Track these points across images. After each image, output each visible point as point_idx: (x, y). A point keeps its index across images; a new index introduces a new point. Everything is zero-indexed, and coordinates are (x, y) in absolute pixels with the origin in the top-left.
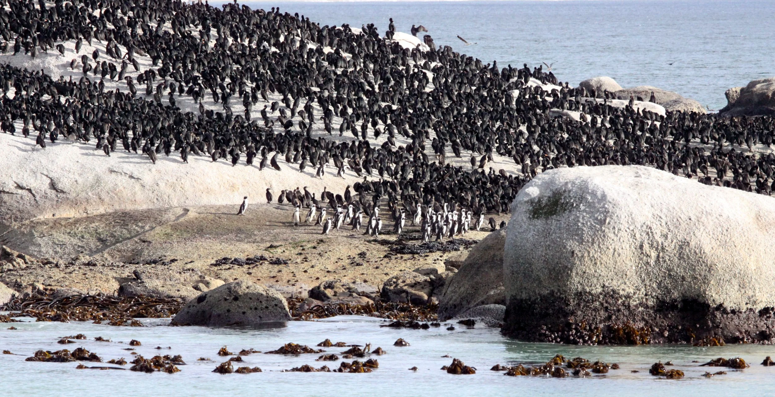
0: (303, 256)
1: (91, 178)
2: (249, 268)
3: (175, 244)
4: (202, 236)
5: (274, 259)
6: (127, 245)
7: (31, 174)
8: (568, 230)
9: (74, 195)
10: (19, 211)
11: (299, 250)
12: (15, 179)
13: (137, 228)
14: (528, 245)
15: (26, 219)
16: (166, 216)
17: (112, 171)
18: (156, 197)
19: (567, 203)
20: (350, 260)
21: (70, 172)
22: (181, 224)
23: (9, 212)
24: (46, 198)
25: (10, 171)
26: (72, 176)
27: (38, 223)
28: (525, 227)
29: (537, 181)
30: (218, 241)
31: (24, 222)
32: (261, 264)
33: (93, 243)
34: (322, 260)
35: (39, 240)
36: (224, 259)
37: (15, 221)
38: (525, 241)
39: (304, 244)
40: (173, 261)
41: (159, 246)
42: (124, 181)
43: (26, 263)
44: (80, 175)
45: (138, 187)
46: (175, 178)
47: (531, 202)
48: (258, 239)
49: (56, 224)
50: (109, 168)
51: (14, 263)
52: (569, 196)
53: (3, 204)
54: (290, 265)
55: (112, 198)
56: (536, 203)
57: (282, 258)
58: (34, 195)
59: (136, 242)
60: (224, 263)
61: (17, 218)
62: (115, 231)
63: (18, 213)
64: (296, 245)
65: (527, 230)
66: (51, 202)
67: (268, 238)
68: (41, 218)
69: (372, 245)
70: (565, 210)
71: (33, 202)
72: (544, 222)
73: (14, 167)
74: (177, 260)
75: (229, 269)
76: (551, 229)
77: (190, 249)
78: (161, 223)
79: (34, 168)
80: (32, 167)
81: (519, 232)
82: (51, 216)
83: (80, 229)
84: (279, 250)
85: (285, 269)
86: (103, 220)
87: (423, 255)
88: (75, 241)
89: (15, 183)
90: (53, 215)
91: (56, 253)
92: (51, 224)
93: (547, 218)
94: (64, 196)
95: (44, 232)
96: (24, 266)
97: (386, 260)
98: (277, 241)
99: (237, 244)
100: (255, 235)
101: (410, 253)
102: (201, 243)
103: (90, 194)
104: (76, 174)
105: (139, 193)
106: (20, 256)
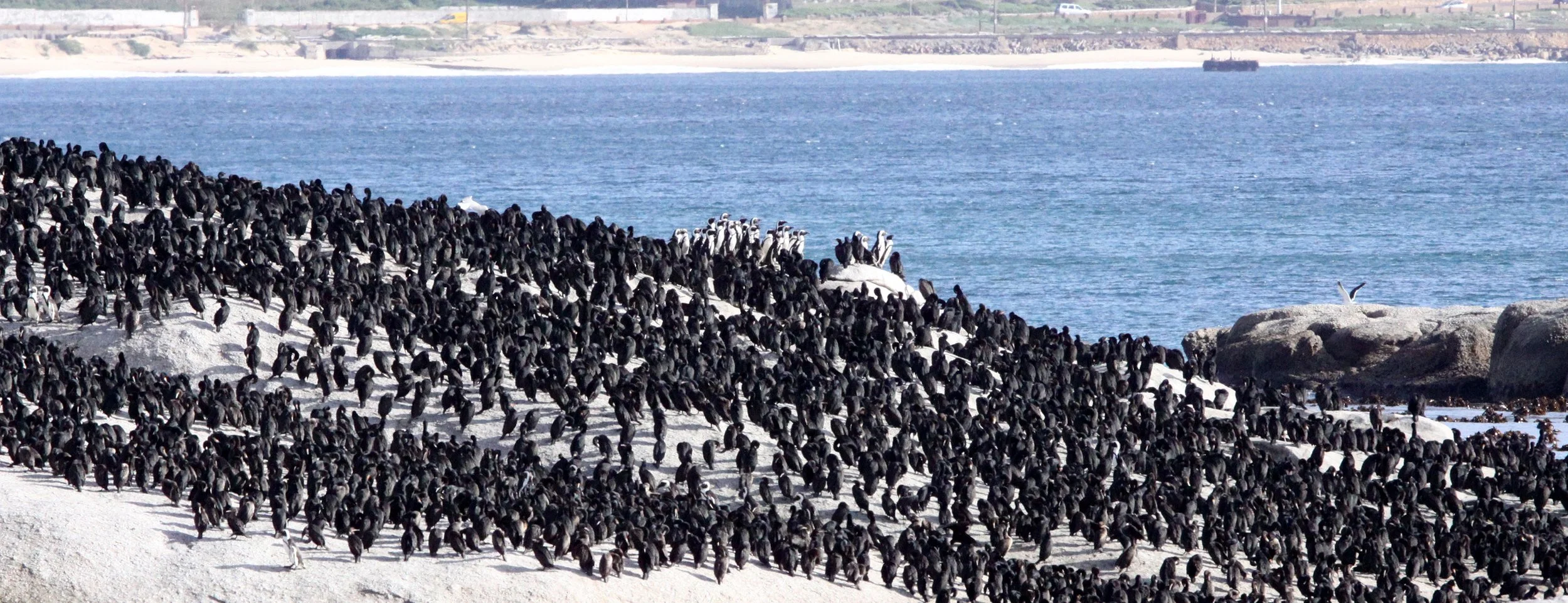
17: (366, 591)
21: (272, 593)
50: (359, 585)
79: (194, 586)
80: (190, 583)
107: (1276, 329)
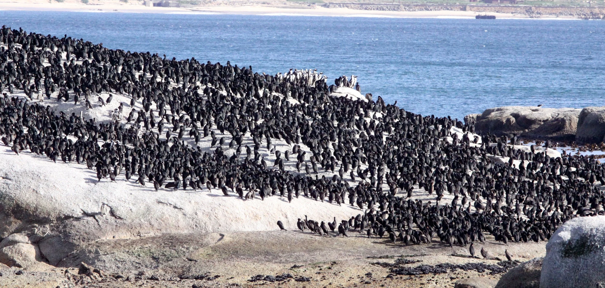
0: (321, 275)
1: (143, 208)
2: (279, 284)
3: (217, 263)
4: (238, 257)
5: (298, 277)
6: (177, 263)
7: (94, 203)
8: (594, 267)
9: (130, 221)
10: (86, 233)
11: (317, 270)
12: (81, 207)
13: (183, 249)
14: (561, 278)
15: (92, 240)
16: (206, 240)
17: (160, 202)
18: (195, 224)
19: (593, 245)
20: (359, 279)
21: (125, 202)
22: (219, 247)
23: (78, 233)
24: (107, 223)
25: (77, 200)
26: (127, 206)
27: (102, 243)
28: (558, 263)
29: (567, 227)
30: (250, 261)
31: (90, 243)
32: (288, 281)
33: (148, 260)
34: (337, 278)
35: (104, 258)
36: (258, 276)
37: (84, 241)
38: (558, 275)
39: (321, 265)
40: (217, 277)
41: (203, 264)
42: (169, 210)
43: (101, 276)
44: (134, 204)
45: (180, 215)
46: (210, 209)
47: (563, 243)
48: (284, 260)
49: (117, 244)
50: (157, 200)
51: (92, 276)
52: (594, 240)
53: (73, 227)
54: (312, 282)
55: (160, 224)
56: (567, 245)
57: (305, 276)
58: (97, 221)
59: (184, 260)
60: (259, 280)
61: (85, 238)
62: (165, 251)
63: (85, 235)
64: (315, 265)
65: (561, 266)
66: (111, 227)
67: (291, 260)
68: (104, 239)
69: (376, 267)
70: (591, 251)
71: (97, 226)
72: (574, 260)
73: (80, 198)
74: (219, 276)
75: (263, 284)
76: (580, 266)
77: (229, 267)
78: (202, 245)
79: (97, 198)
80: (95, 198)
81: (553, 268)
82: (111, 238)
83: (136, 249)
84: (302, 270)
85: (308, 285)
86: (155, 241)
87: (418, 276)
88: (133, 259)
89: (82, 210)
90: (114, 237)
91: (118, 268)
92: (112, 245)
93: (576, 257)
94: (122, 221)
95: (108, 251)
96: (100, 279)
97: (389, 279)
98: (299, 262)
99: (267, 263)
100: (280, 257)
101: (407, 274)
102: (237, 263)
103: (142, 220)
104: (130, 204)
105: (182, 220)
106: (95, 271)
107: (498, 115)
